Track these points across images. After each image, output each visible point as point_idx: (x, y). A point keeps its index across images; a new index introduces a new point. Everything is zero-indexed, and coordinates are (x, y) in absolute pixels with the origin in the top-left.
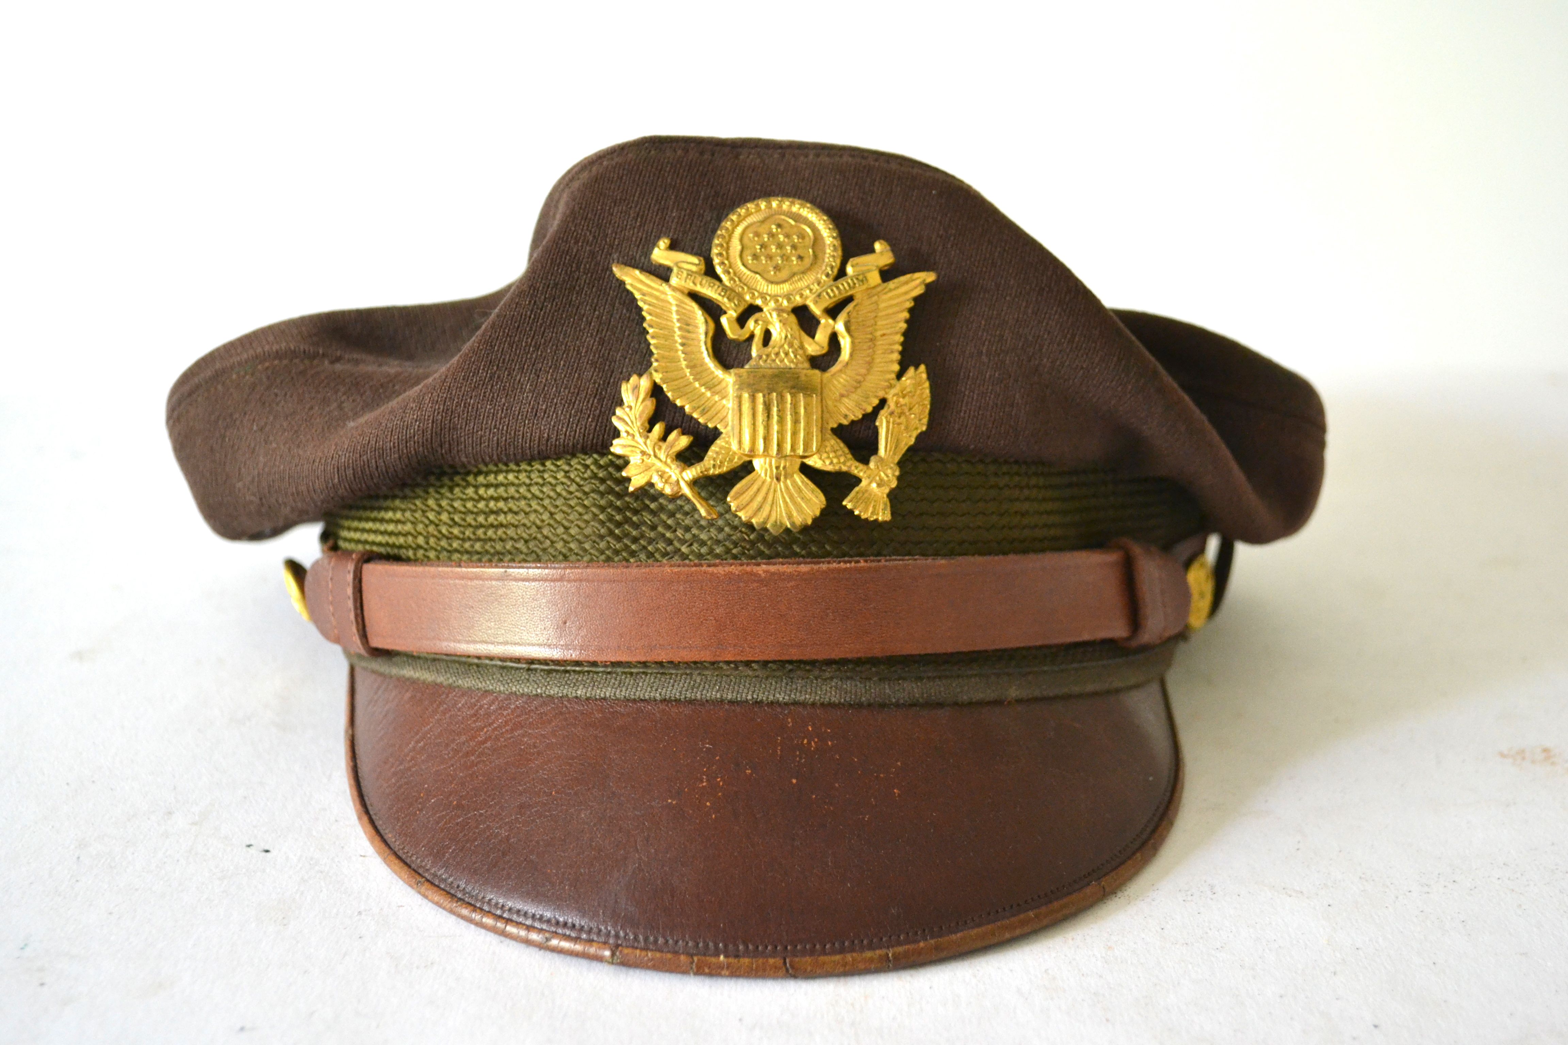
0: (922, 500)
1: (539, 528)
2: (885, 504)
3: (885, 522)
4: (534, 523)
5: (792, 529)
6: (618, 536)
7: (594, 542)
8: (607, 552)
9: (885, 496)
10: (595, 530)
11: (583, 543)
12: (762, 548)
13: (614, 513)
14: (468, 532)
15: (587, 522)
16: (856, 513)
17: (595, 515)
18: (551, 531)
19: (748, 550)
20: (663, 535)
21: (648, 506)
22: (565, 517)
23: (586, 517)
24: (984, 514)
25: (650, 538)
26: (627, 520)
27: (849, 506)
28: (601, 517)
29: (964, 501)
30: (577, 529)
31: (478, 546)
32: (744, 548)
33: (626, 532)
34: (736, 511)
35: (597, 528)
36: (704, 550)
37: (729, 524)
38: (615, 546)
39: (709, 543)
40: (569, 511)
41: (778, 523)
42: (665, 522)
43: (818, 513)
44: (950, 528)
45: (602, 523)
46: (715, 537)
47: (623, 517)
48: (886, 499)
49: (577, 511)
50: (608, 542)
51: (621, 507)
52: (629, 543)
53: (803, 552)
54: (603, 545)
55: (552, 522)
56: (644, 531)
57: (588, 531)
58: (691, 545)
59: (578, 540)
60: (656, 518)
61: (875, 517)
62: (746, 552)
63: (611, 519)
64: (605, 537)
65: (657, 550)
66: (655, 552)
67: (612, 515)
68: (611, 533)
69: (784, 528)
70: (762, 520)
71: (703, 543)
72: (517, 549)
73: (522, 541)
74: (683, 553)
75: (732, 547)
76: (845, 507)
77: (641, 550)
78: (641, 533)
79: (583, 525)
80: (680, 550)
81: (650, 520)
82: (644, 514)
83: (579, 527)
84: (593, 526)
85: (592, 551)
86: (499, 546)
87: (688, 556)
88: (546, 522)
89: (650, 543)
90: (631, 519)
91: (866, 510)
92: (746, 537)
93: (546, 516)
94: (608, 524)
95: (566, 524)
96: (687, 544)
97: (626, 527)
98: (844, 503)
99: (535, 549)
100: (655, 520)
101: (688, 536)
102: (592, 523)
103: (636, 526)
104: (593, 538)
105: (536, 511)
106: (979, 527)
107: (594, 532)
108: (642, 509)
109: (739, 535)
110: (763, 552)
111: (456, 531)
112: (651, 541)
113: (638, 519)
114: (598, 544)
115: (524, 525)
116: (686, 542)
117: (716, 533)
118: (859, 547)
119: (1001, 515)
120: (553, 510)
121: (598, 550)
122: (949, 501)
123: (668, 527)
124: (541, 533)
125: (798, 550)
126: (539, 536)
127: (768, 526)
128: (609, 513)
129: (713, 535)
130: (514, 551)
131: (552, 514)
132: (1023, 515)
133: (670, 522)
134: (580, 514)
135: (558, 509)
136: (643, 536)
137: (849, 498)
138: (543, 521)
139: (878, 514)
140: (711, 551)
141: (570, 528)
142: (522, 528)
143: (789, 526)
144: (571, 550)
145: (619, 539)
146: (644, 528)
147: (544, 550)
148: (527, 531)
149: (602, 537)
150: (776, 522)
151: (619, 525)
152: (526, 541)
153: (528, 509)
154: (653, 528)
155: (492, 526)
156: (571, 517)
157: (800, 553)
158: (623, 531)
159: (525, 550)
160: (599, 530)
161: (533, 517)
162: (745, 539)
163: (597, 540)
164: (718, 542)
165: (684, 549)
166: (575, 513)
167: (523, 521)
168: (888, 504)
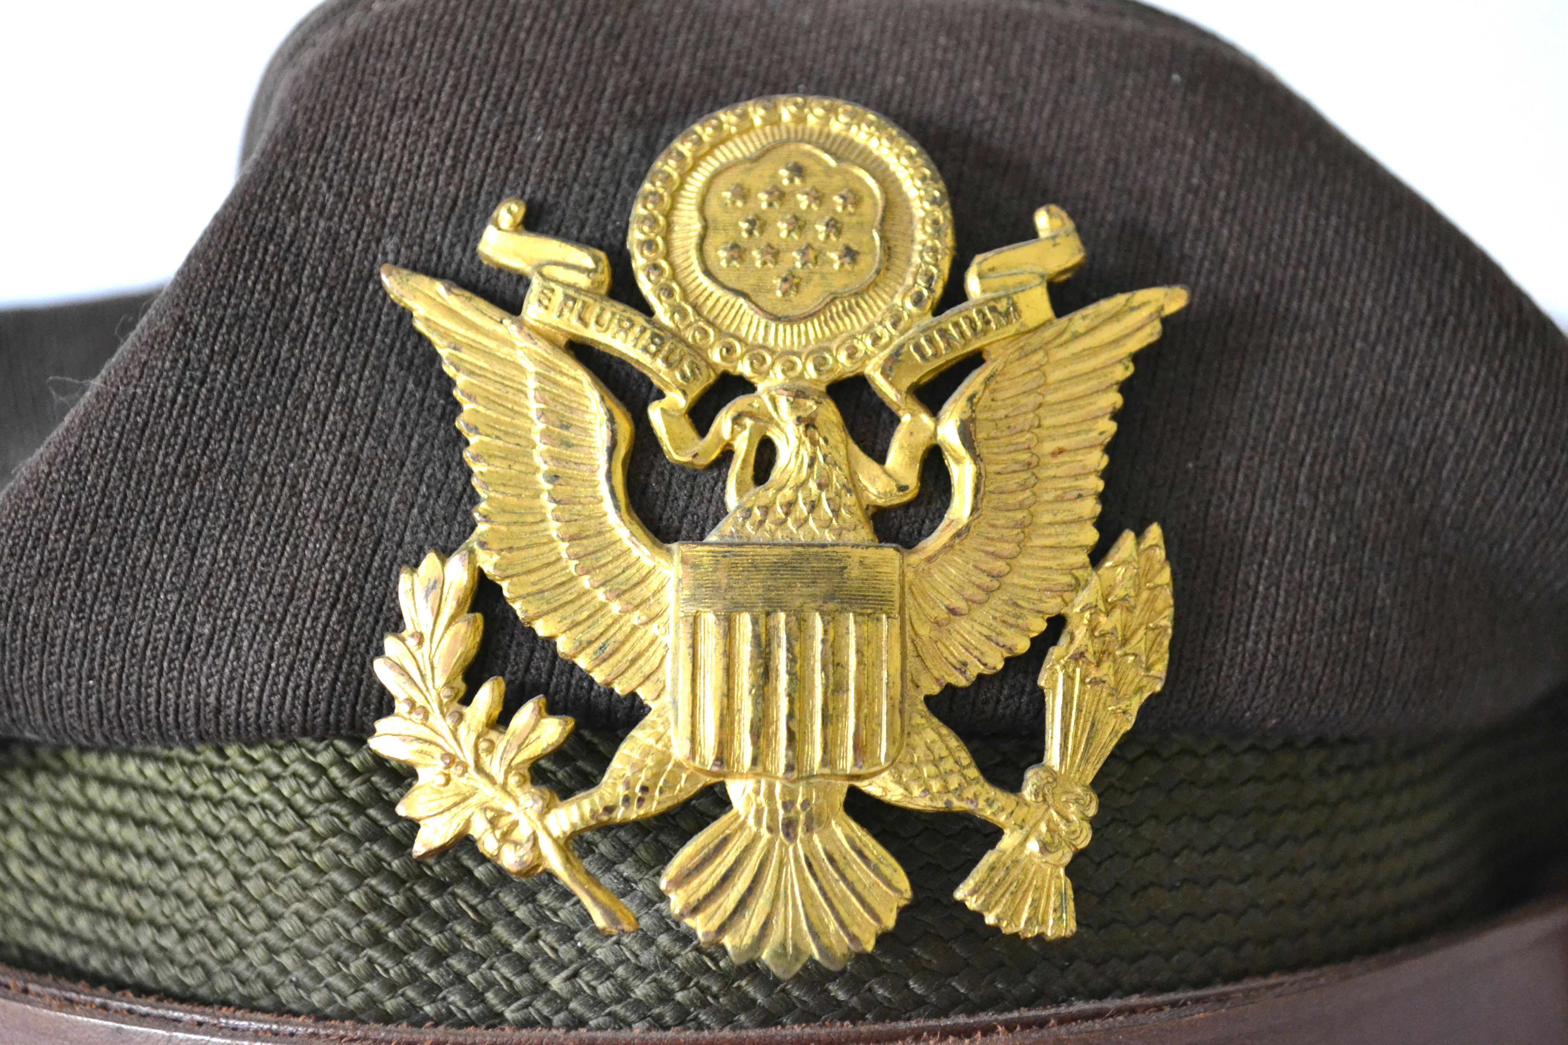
0: (1147, 854)
1: (211, 908)
2: (1062, 895)
3: (1063, 941)
4: (201, 896)
5: (826, 964)
6: (396, 946)
7: (338, 958)
8: (368, 986)
9: (1062, 871)
10: (341, 930)
11: (313, 957)
12: (751, 990)
13: (384, 889)
14: (65, 884)
15: (321, 908)
16: (990, 919)
17: (339, 893)
18: (237, 920)
19: (716, 997)
20: (506, 948)
21: (470, 872)
22: (270, 891)
23: (316, 895)
24: (1294, 871)
25: (474, 954)
26: (417, 907)
27: (972, 904)
28: (353, 897)
29: (1247, 847)
30: (295, 920)
31: (83, 923)
32: (704, 990)
33: (415, 936)
34: (682, 915)
35: (343, 926)
36: (604, 989)
37: (668, 929)
38: (386, 971)
39: (620, 971)
40: (281, 875)
41: (790, 950)
42: (511, 914)
43: (890, 921)
44: (1213, 914)
45: (357, 911)
46: (633, 960)
47: (408, 901)
48: (1065, 883)
49: (296, 878)
50: (371, 961)
51: (404, 876)
52: (421, 965)
53: (854, 1002)
54: (356, 966)
55: (239, 896)
56: (459, 936)
57: (321, 929)
58: (575, 974)
59: (299, 949)
60: (488, 904)
61: (1036, 930)
62: (710, 999)
63: (377, 902)
64: (363, 949)
65: (491, 984)
66: (486, 990)
67: (381, 895)
68: (377, 938)
69: (804, 959)
70: (747, 940)
71: (605, 972)
72: (162, 949)
73: (174, 933)
74: (555, 994)
75: (675, 986)
76: (961, 904)
77: (452, 984)
78: (450, 941)
79: (312, 914)
80: (546, 985)
81: (473, 908)
82: (459, 891)
83: (301, 917)
84: (335, 919)
85: (334, 980)
86: (125, 934)
87: (567, 1002)
88: (228, 898)
89: (473, 968)
90: (427, 904)
91: (1017, 913)
92: (710, 964)
93: (225, 881)
94: (370, 917)
95: (274, 907)
96: (564, 974)
97: (416, 923)
98: (959, 895)
99: (203, 957)
100: (486, 907)
101: (566, 952)
102: (334, 912)
103: (440, 922)
104: (335, 946)
105: (204, 866)
106: (1281, 903)
107: (337, 935)
108: (458, 881)
109: (692, 955)
110: (754, 1001)
111: (39, 875)
112: (476, 960)
113: (445, 905)
114: (347, 965)
115: (179, 895)
116: (563, 967)
117: (636, 947)
118: (992, 982)
119: (1333, 867)
120: (242, 868)
121: (345, 977)
122: (1213, 849)
123: (521, 928)
124: (217, 920)
125: (842, 996)
126: (212, 927)
127: (765, 955)
128: (372, 888)
129: (628, 954)
130: (159, 955)
131: (238, 878)
132: (1378, 858)
133: (522, 913)
134: (305, 887)
135: (255, 869)
136: (455, 949)
137: (970, 883)
138: (219, 892)
139: (1044, 922)
140: (623, 992)
141: (281, 916)
142: (174, 902)
143: (817, 956)
144: (283, 971)
145: (397, 953)
146: (458, 929)
147: (224, 962)
148: (183, 909)
149: (356, 947)
150: (784, 946)
151: (397, 918)
152: (183, 936)
153: (186, 857)
154: (483, 928)
155: (113, 880)
156: (283, 891)
157: (846, 1002)
158: (407, 935)
159: (182, 958)
160: (348, 931)
161: (195, 877)
162: (709, 968)
163: (346, 954)
164: (642, 971)
165: (556, 983)
166: (292, 882)
167: (175, 886)
168: (1070, 892)
